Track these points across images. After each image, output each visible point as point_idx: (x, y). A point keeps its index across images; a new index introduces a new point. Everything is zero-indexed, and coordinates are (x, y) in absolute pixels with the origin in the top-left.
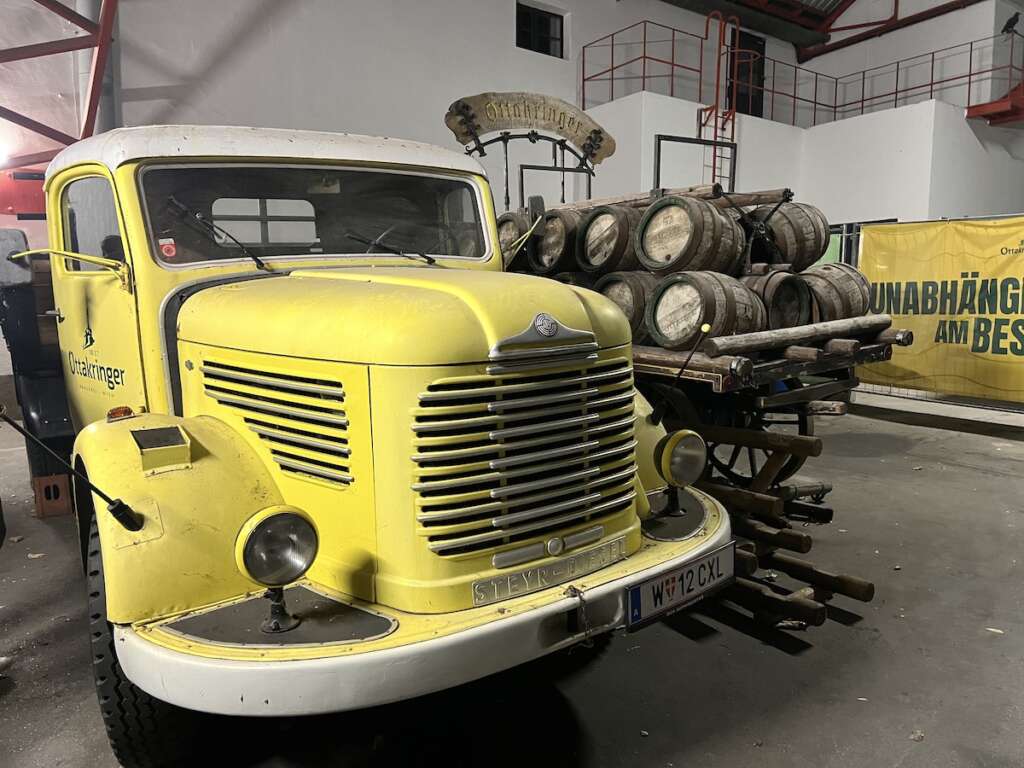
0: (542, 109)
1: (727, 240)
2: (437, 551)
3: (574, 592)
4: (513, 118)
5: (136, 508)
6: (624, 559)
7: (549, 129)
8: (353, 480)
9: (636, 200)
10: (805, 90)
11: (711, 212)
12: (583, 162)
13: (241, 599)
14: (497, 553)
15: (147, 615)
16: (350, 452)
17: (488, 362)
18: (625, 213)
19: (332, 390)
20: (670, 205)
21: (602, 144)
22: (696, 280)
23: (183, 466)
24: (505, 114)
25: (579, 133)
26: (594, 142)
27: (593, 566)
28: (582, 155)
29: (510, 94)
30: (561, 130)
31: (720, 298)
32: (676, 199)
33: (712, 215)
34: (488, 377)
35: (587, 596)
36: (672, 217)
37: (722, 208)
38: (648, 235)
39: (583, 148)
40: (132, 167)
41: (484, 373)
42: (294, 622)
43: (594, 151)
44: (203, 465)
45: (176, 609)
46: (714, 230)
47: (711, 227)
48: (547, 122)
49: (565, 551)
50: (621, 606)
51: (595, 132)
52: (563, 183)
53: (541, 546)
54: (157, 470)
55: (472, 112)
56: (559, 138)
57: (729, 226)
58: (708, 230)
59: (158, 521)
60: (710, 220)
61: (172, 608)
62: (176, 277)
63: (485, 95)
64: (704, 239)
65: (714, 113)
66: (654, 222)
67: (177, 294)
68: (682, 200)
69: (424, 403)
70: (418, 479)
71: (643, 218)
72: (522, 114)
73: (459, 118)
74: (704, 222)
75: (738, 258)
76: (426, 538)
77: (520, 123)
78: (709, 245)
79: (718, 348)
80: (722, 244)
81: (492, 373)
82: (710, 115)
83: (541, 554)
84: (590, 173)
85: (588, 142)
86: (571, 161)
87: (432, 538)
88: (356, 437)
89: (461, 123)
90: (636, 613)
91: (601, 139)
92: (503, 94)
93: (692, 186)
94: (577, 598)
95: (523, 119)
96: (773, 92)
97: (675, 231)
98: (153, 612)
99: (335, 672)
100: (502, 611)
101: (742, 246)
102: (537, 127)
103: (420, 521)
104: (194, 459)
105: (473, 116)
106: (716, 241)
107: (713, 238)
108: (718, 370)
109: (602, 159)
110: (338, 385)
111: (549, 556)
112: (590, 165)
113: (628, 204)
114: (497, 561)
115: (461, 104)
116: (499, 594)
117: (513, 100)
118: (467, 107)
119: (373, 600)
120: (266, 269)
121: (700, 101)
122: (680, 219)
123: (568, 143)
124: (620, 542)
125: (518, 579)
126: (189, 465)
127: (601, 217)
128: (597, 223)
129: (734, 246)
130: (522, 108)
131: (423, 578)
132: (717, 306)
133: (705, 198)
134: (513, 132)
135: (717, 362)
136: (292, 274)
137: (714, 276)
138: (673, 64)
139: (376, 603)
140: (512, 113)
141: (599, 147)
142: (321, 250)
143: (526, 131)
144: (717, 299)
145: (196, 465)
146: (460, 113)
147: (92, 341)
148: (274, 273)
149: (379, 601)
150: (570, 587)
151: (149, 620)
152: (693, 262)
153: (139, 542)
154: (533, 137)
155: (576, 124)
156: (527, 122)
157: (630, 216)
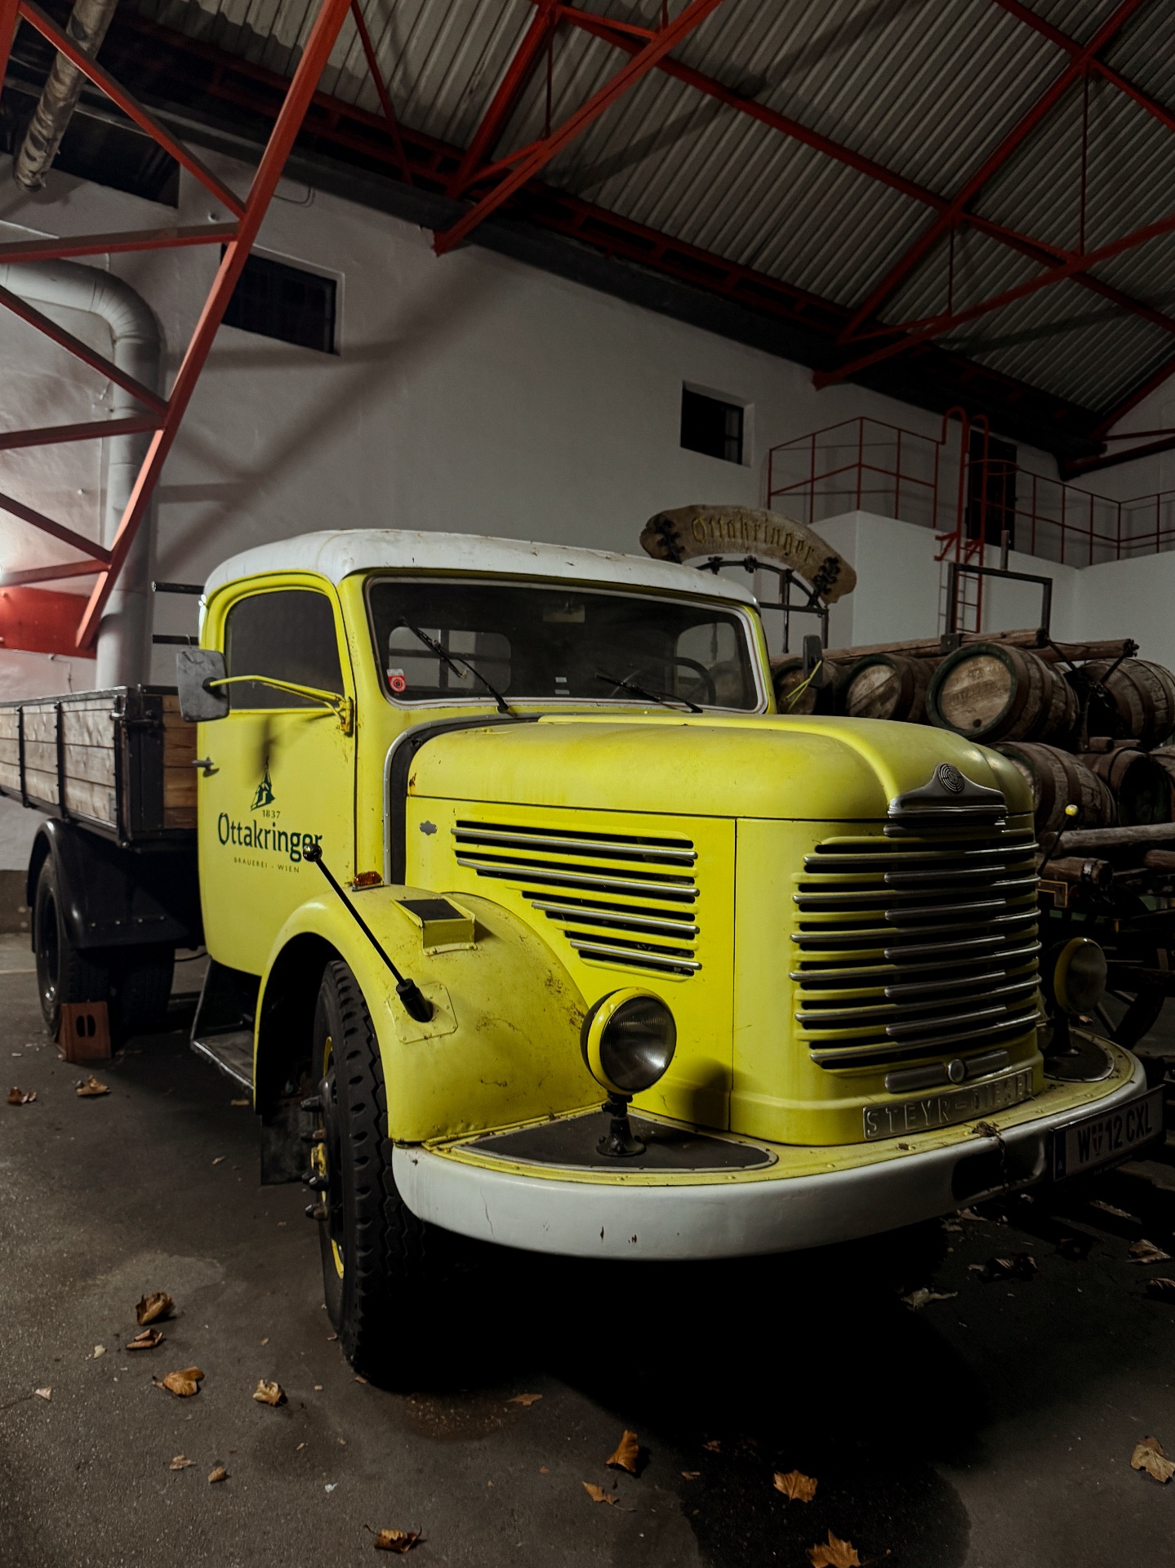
0: (763, 529)
1: (1058, 703)
2: (821, 1060)
3: (989, 1132)
4: (727, 539)
5: (426, 994)
6: (1029, 1099)
7: (772, 555)
8: (700, 967)
9: (918, 648)
10: (1076, 516)
11: (1037, 664)
12: (813, 600)
13: (545, 1121)
14: (891, 1072)
15: (440, 1132)
16: (697, 930)
17: (887, 821)
18: (908, 664)
19: (678, 851)
20: (979, 654)
21: (839, 577)
22: (1025, 753)
23: (467, 946)
24: (717, 533)
25: (810, 561)
26: (828, 574)
27: (999, 1103)
28: (811, 590)
29: (723, 507)
30: (786, 557)
31: (1060, 778)
32: (989, 646)
33: (1039, 669)
34: (885, 839)
35: (1005, 1136)
36: (980, 669)
37: (1050, 661)
38: (945, 692)
39: (814, 581)
40: (360, 579)
41: (882, 834)
42: (639, 1147)
43: (829, 586)
44: (486, 945)
45: (472, 1127)
46: (1042, 689)
47: (1040, 685)
48: (769, 545)
49: (967, 1079)
50: (1042, 1155)
51: (830, 560)
52: (787, 627)
53: (941, 1068)
54: (440, 948)
55: (675, 530)
56: (784, 567)
57: (1061, 685)
58: (1036, 688)
59: (450, 1012)
60: (1038, 675)
61: (468, 1126)
62: (408, 716)
63: (692, 509)
64: (1031, 699)
65: (954, 543)
66: (953, 676)
67: (409, 738)
68: (998, 648)
69: (811, 867)
70: (798, 965)
71: (938, 670)
72: (738, 534)
73: (659, 537)
74: (1030, 678)
75: (1071, 728)
76: (807, 1044)
77: (734, 545)
78: (1037, 710)
79: (1062, 845)
80: (1053, 708)
81: (891, 834)
82: (949, 545)
83: (941, 1080)
84: (824, 613)
85: (821, 573)
86: (798, 597)
87: (815, 1045)
88: (707, 912)
89: (661, 543)
90: (1061, 1167)
91: (838, 570)
92: (714, 508)
93: (1005, 630)
94: (993, 1138)
95: (740, 541)
96: (1034, 517)
97: (988, 689)
98: (446, 1128)
99: (722, 1203)
100: (904, 1147)
101: (1076, 712)
102: (756, 551)
103: (800, 1020)
104: (477, 939)
105: (677, 535)
106: (1046, 702)
107: (1041, 699)
108: (1063, 876)
109: (837, 596)
110: (688, 844)
111: (949, 1083)
112: (822, 604)
113: (904, 653)
114: (891, 1082)
115: (662, 520)
116: (895, 1126)
117: (727, 515)
118: (669, 523)
119: (727, 1129)
120: (508, 713)
121: (934, 526)
122: (993, 672)
123: (796, 574)
124: (1025, 1074)
125: (916, 1107)
126: (472, 944)
127: (871, 669)
128: (865, 677)
129: (1065, 712)
130: (738, 526)
131: (801, 1098)
132: (1057, 790)
133: (1024, 646)
134: (726, 557)
135: (1061, 865)
136: (540, 720)
137: (1048, 750)
138: (898, 476)
139: (730, 1131)
140: (725, 532)
141: (835, 580)
142: (568, 692)
143: (741, 557)
144: (1056, 779)
145: (479, 946)
146: (659, 530)
147: (270, 798)
148: (517, 719)
149: (734, 1129)
150: (981, 1125)
151: (444, 1138)
152: (1014, 730)
153: (431, 1037)
154: (751, 565)
155: (806, 549)
156: (743, 545)
157: (916, 668)
